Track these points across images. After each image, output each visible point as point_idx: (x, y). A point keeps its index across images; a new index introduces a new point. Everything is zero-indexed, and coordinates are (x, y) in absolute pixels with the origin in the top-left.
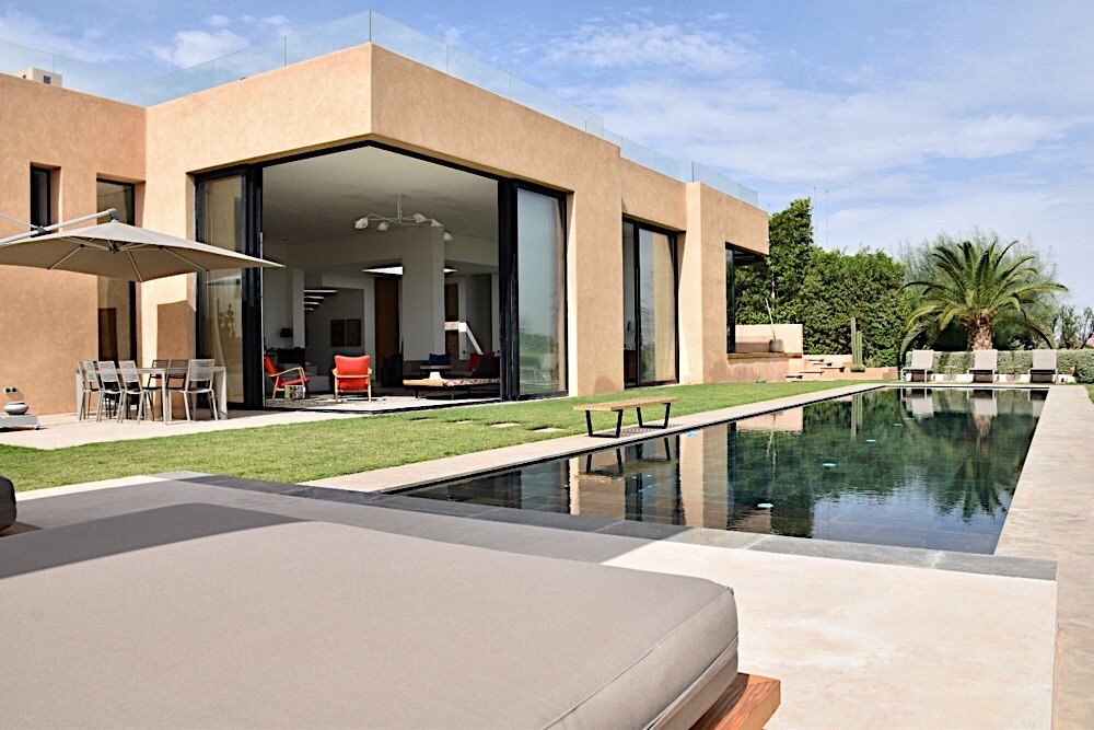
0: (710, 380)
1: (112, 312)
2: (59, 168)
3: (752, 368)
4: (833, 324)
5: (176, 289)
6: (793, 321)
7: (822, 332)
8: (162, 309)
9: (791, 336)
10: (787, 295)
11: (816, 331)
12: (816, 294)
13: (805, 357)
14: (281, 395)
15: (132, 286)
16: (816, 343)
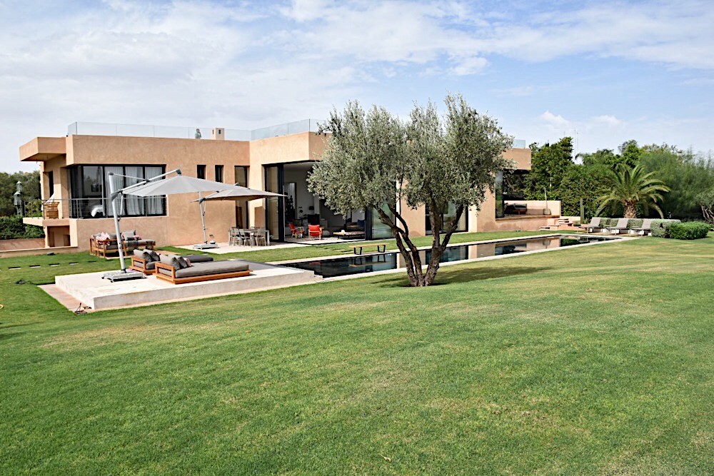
0: (482, 231)
1: (240, 208)
2: (223, 166)
3: (515, 224)
4: (575, 201)
5: (260, 203)
6: (557, 199)
7: (570, 205)
8: (256, 208)
9: (555, 206)
10: (556, 185)
11: (567, 205)
12: (567, 186)
13: (561, 217)
14: (294, 237)
15: (247, 203)
16: (567, 210)
